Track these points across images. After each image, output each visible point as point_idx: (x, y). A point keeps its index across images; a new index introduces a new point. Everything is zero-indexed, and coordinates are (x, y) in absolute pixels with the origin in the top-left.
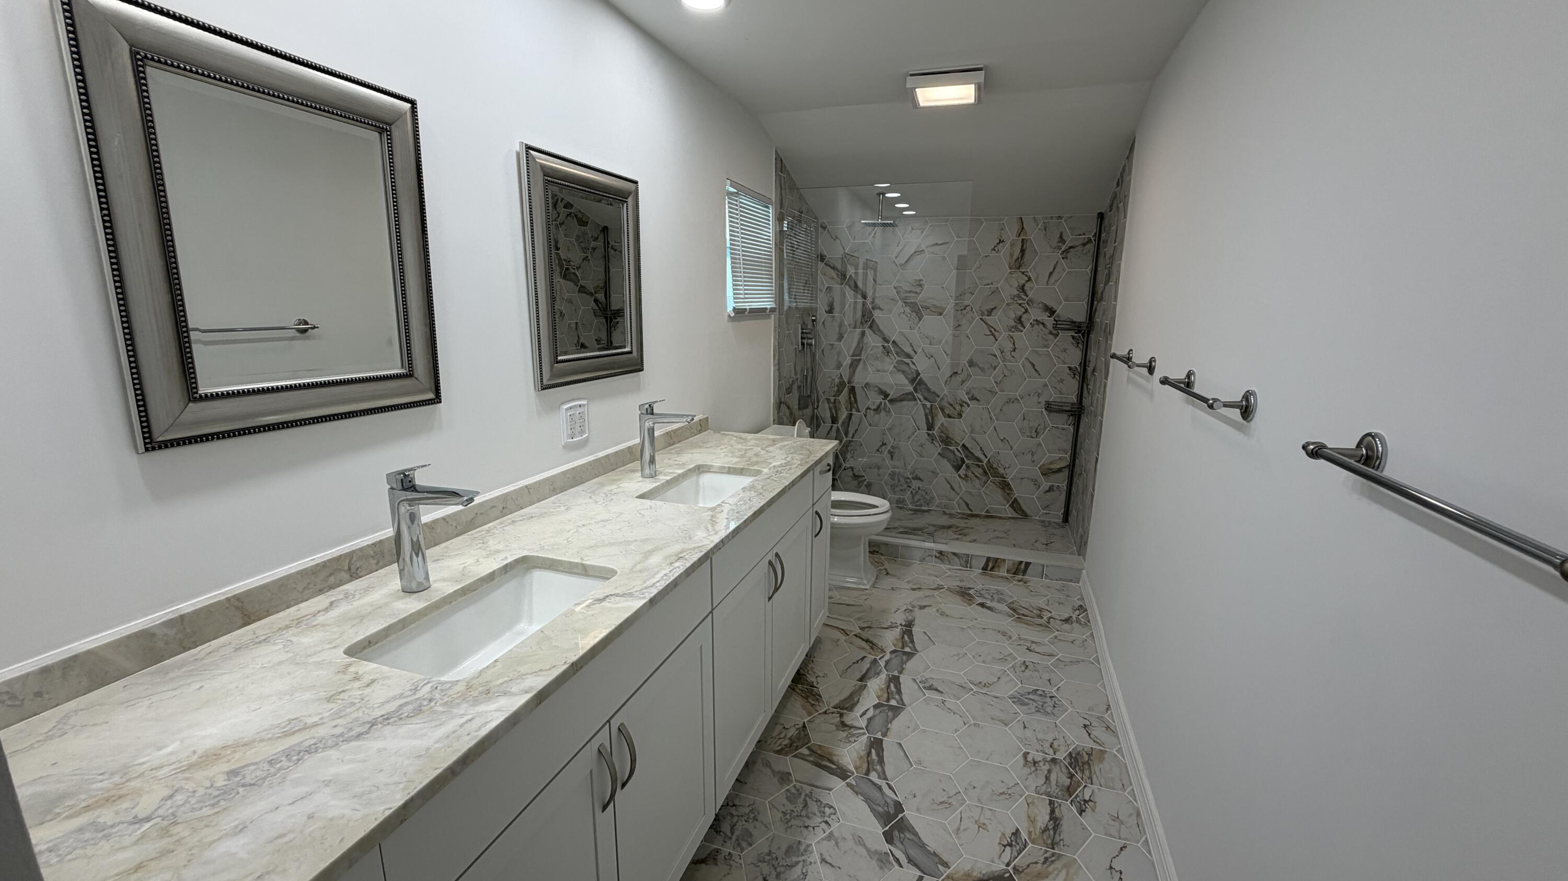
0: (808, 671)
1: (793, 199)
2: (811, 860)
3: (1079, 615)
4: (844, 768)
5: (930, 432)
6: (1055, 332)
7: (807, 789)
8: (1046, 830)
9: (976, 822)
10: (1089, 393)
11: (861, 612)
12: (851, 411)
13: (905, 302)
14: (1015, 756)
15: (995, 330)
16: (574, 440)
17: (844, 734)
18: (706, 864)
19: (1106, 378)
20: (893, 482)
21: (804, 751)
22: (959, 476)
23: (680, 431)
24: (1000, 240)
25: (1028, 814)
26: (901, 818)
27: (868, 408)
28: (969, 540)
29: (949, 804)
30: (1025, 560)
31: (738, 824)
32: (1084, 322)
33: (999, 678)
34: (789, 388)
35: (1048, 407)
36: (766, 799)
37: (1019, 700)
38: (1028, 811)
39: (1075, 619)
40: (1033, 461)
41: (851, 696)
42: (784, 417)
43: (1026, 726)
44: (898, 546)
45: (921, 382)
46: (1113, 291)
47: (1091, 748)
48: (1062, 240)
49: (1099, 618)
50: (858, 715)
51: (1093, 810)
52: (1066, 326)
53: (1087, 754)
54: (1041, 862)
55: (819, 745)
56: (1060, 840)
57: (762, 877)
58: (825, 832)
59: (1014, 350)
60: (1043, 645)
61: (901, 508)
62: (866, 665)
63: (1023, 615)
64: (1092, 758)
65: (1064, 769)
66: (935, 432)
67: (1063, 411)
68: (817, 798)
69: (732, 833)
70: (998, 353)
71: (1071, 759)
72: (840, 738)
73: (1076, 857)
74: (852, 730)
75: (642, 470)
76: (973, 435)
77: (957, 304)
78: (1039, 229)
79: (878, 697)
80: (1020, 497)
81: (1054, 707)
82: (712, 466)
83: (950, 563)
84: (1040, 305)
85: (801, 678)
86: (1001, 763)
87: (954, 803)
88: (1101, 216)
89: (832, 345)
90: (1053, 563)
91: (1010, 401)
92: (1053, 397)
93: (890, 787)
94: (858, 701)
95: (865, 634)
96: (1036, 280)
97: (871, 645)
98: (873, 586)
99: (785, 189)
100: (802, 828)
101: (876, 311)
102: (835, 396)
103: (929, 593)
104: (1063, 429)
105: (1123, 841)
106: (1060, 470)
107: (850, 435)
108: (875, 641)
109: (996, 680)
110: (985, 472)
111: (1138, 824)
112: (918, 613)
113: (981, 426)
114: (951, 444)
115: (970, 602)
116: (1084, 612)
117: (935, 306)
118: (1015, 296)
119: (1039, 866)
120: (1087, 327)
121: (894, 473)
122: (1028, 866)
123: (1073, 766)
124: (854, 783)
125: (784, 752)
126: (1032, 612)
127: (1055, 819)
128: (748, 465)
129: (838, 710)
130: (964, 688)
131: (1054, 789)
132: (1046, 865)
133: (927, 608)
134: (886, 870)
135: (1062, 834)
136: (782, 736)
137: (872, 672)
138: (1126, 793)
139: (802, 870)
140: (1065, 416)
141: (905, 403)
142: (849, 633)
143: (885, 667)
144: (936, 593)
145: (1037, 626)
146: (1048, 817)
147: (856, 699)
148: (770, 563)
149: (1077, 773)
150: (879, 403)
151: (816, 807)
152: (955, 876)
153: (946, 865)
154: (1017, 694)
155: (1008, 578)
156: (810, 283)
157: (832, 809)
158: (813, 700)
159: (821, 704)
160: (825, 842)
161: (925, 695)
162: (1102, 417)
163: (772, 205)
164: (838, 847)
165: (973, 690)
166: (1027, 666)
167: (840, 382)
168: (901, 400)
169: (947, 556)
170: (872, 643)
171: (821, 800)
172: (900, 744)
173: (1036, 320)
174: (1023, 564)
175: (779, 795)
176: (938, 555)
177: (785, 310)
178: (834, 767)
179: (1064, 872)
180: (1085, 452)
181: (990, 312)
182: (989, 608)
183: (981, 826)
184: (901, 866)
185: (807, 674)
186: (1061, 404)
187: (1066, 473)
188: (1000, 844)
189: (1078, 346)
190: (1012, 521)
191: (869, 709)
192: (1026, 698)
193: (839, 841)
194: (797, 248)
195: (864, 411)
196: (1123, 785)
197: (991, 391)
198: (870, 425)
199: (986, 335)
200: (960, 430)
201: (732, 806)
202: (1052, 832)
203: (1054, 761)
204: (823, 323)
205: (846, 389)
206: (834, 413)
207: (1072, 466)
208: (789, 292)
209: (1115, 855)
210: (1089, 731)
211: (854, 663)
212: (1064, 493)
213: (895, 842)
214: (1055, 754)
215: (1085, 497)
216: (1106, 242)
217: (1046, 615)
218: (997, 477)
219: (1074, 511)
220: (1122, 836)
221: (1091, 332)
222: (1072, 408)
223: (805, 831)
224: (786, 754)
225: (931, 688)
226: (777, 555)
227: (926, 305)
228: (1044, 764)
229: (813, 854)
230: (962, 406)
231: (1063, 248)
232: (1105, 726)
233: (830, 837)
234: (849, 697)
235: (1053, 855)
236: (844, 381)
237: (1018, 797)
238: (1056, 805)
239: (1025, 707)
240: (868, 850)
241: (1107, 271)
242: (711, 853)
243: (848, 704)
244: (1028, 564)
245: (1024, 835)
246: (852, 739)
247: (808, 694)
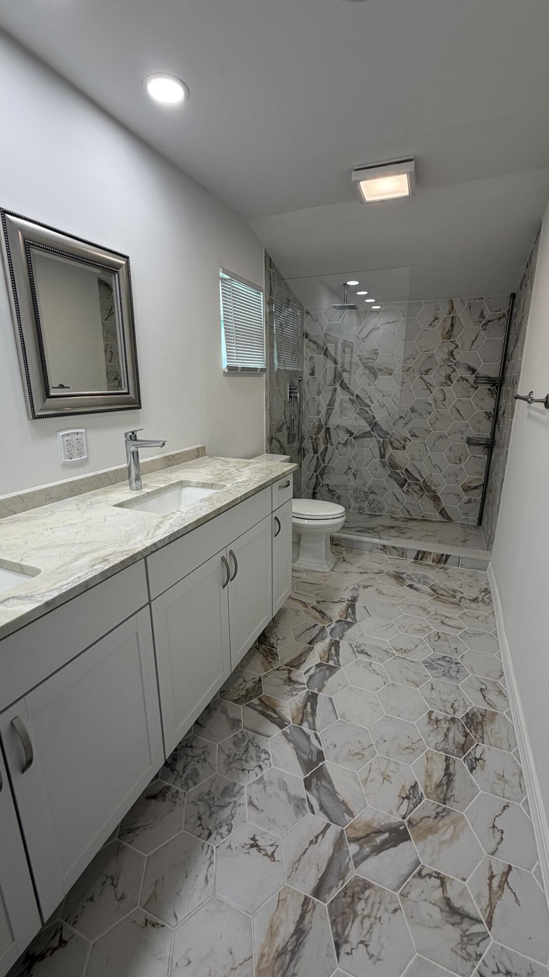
0: (272, 634)
1: (282, 290)
2: (241, 801)
3: (484, 596)
4: (284, 718)
5: (383, 460)
6: (475, 386)
7: (251, 734)
8: (439, 785)
9: (382, 773)
10: (499, 431)
11: (320, 590)
12: (327, 445)
13: (365, 366)
14: (421, 714)
15: (431, 385)
16: (72, 460)
17: (288, 688)
18: (156, 800)
19: (512, 418)
20: (356, 495)
21: (255, 701)
22: (403, 491)
23: (179, 456)
24: (435, 318)
25: (426, 768)
26: (321, 766)
27: (339, 443)
28: (407, 537)
29: (363, 755)
30: (446, 553)
31: (190, 764)
32: (497, 378)
33: (417, 646)
34: (279, 428)
35: (469, 441)
36: (217, 743)
37: (430, 665)
38: (427, 765)
39: (481, 599)
40: (457, 481)
41: (301, 656)
42: (275, 449)
43: (434, 687)
44: (353, 541)
45: (376, 424)
46: (520, 351)
47: (485, 710)
48: (482, 316)
49: (499, 600)
50: (303, 672)
51: (482, 769)
52: (484, 381)
53: (481, 715)
54: (433, 816)
55: (268, 697)
56: (452, 796)
57: (198, 815)
58: (257, 776)
59: (445, 400)
60: (455, 619)
61: (361, 513)
62: (316, 631)
63: (441, 595)
64: (485, 719)
65: (461, 729)
66: (386, 460)
67: (480, 444)
68: (257, 744)
69: (184, 772)
70: (432, 402)
71: (467, 719)
72: (285, 691)
73: (463, 813)
74: (296, 685)
75: (130, 484)
76: (413, 462)
77: (403, 366)
78: (466, 308)
79: (321, 658)
80: (446, 506)
81: (458, 672)
82: (192, 481)
83: (391, 554)
84: (465, 366)
85: (265, 640)
86: (409, 720)
87: (366, 755)
88: (513, 296)
89: (314, 398)
90: (467, 556)
91: (441, 437)
92: (473, 433)
93: (317, 737)
94: (305, 661)
95: (320, 607)
96: (462, 347)
97: (323, 615)
98: (332, 570)
99: (274, 280)
100: (240, 771)
101: (345, 373)
102: (315, 435)
103: (373, 576)
104: (480, 458)
105: (506, 800)
106: (476, 488)
107: (326, 462)
108: (326, 612)
109: (414, 647)
110: (422, 489)
111: (520, 783)
112: (361, 591)
113: (420, 455)
114: (397, 468)
115: (402, 584)
116: (488, 594)
117: (387, 369)
118: (446, 359)
119: (431, 820)
120: (500, 381)
121: (357, 489)
122: (421, 820)
123: (469, 725)
124: (288, 732)
125: (240, 701)
126: (448, 592)
127: (449, 775)
128: (218, 481)
129: (289, 667)
130: (388, 653)
131: (450, 746)
132: (436, 820)
133: (369, 588)
134: (300, 816)
135: (454, 790)
136: (242, 687)
137: (320, 636)
138: (511, 753)
139: (231, 811)
140: (480, 448)
141: (365, 439)
142: (308, 606)
143: (330, 633)
144: (377, 576)
145: (451, 604)
146: (443, 773)
147: (304, 659)
148: (223, 559)
149: (471, 732)
150: (346, 439)
151: (255, 752)
152: (357, 826)
153: (351, 814)
154: (429, 659)
155: (432, 566)
156: (297, 352)
157: (267, 755)
158: (271, 658)
159: (276, 662)
160: (256, 785)
161: (357, 658)
162: (508, 447)
163: (263, 292)
164: (265, 790)
165: (395, 655)
166: (440, 637)
167: (319, 424)
168: (363, 437)
169: (389, 549)
170: (324, 614)
171: (260, 746)
172: (331, 699)
173: (462, 377)
174: (445, 556)
175: (228, 739)
176: (382, 548)
177: (275, 371)
178: (276, 716)
179: (452, 827)
180: (495, 474)
181: (427, 372)
182: (416, 589)
183: (386, 778)
184: (313, 812)
185: (271, 637)
186: (479, 439)
187: (480, 490)
188: (399, 796)
189: (493, 396)
190: (441, 524)
191: (312, 667)
192: (436, 664)
193: (267, 784)
194: (285, 327)
195: (336, 445)
196: (510, 745)
197: (426, 430)
198: (340, 455)
199: (423, 389)
200: (402, 458)
201: (189, 747)
202: (445, 788)
203: (453, 720)
204: (308, 382)
205: (323, 429)
206: (315, 446)
207: (485, 485)
208: (278, 358)
209: (498, 814)
210: (485, 695)
211: (308, 629)
212: (479, 505)
213: (312, 789)
214: (454, 713)
215: (493, 508)
216: (516, 314)
217: (459, 596)
218: (430, 492)
219: (486, 518)
220: (506, 795)
221: (503, 385)
222: (487, 442)
223: (241, 772)
224: (241, 704)
225: (362, 652)
226: (231, 552)
227: (380, 367)
228: (445, 723)
229: (244, 796)
230: (405, 441)
231: (483, 322)
232: (498, 690)
233: (261, 779)
234: (298, 657)
235: (444, 810)
236: (322, 424)
237: (420, 752)
238: (451, 761)
239: (434, 671)
240: (289, 795)
241: (516, 336)
242: (163, 790)
243: (296, 663)
244: (448, 556)
245: (421, 789)
246: (294, 693)
247: (268, 653)
